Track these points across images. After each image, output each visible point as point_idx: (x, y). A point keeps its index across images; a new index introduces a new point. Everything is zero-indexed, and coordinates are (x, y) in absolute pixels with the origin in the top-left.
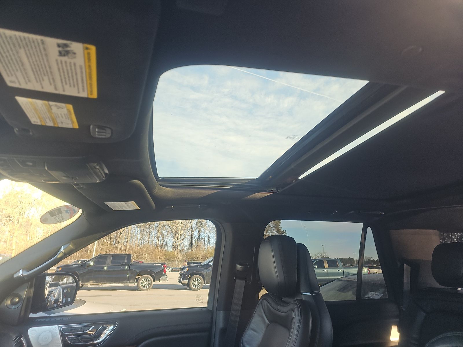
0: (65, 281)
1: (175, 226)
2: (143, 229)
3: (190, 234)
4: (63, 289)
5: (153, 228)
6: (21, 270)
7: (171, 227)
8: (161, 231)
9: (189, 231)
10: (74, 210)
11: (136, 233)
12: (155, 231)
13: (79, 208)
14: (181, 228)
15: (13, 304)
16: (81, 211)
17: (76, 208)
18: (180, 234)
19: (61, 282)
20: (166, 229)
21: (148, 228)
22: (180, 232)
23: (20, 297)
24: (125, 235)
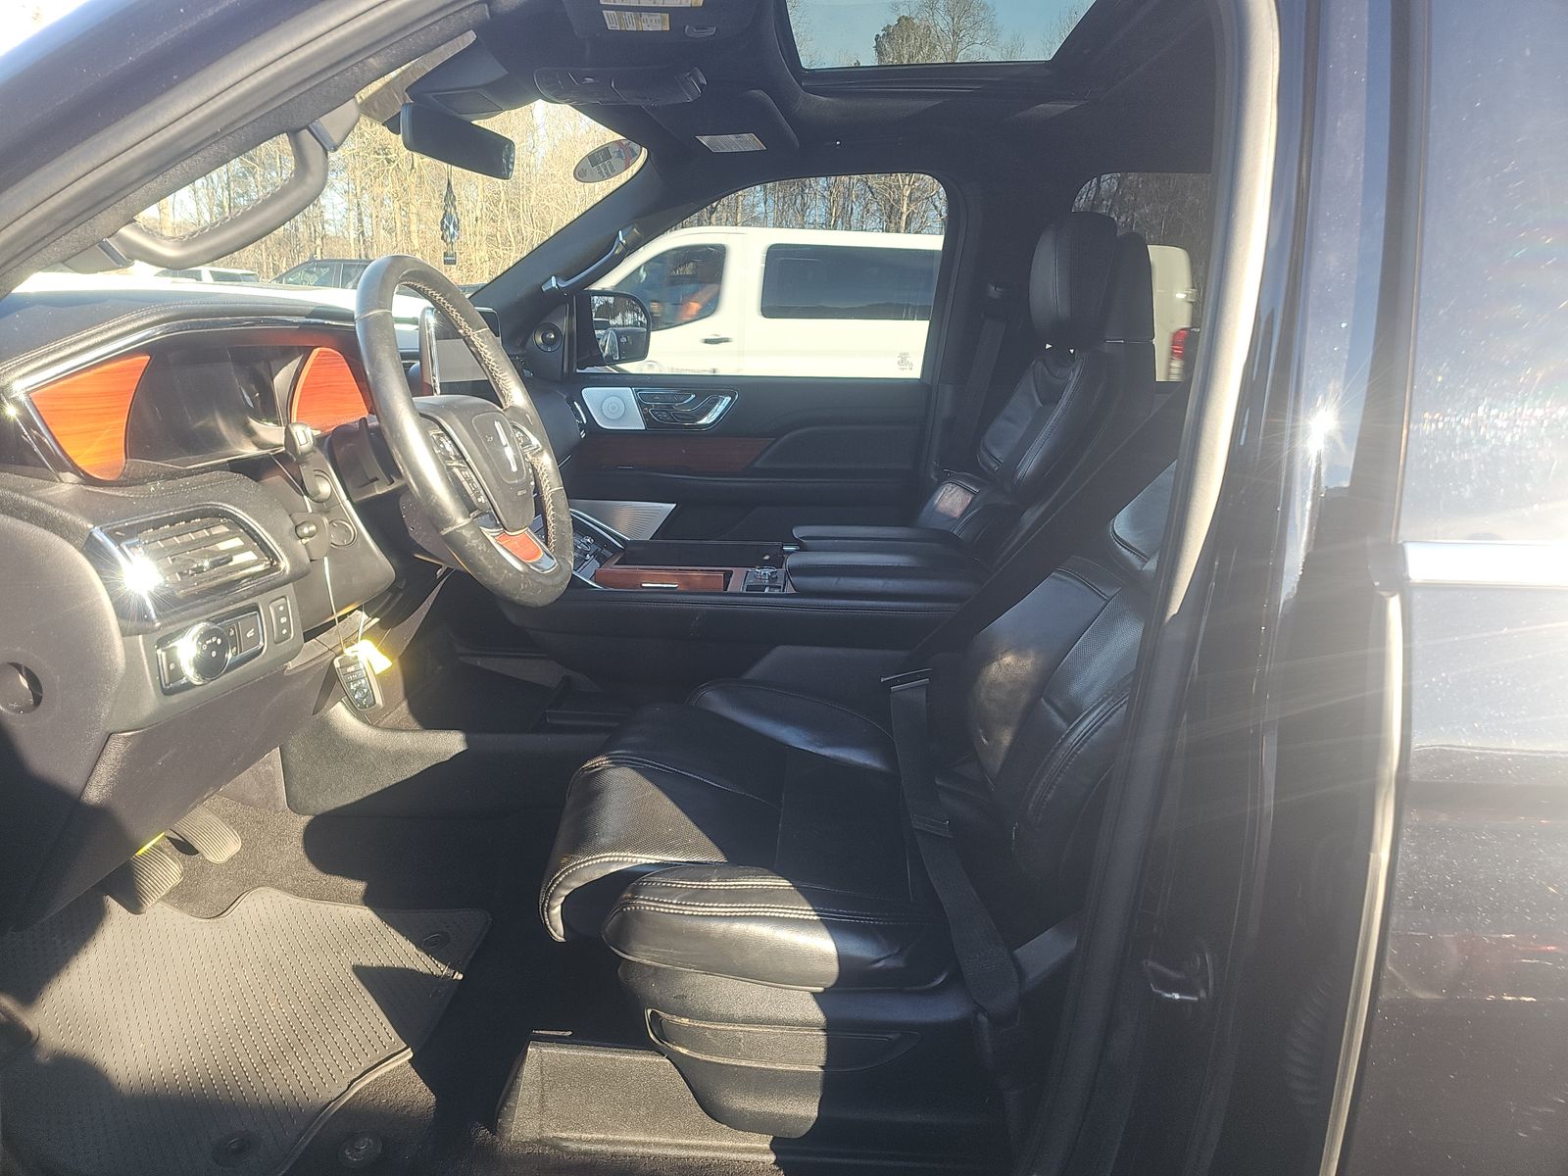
0: (619, 320)
1: (890, 188)
2: (781, 195)
3: (941, 216)
4: (619, 335)
5: (815, 194)
6: (553, 278)
7: (873, 190)
8: (841, 203)
9: (937, 203)
10: (632, 150)
11: (761, 208)
12: (820, 203)
13: (642, 146)
14: (911, 193)
15: (547, 342)
16: (644, 151)
17: (636, 147)
18: (904, 217)
19: (612, 322)
20: (857, 196)
21: (797, 191)
22: (905, 209)
23: (557, 332)
24: (724, 215)
